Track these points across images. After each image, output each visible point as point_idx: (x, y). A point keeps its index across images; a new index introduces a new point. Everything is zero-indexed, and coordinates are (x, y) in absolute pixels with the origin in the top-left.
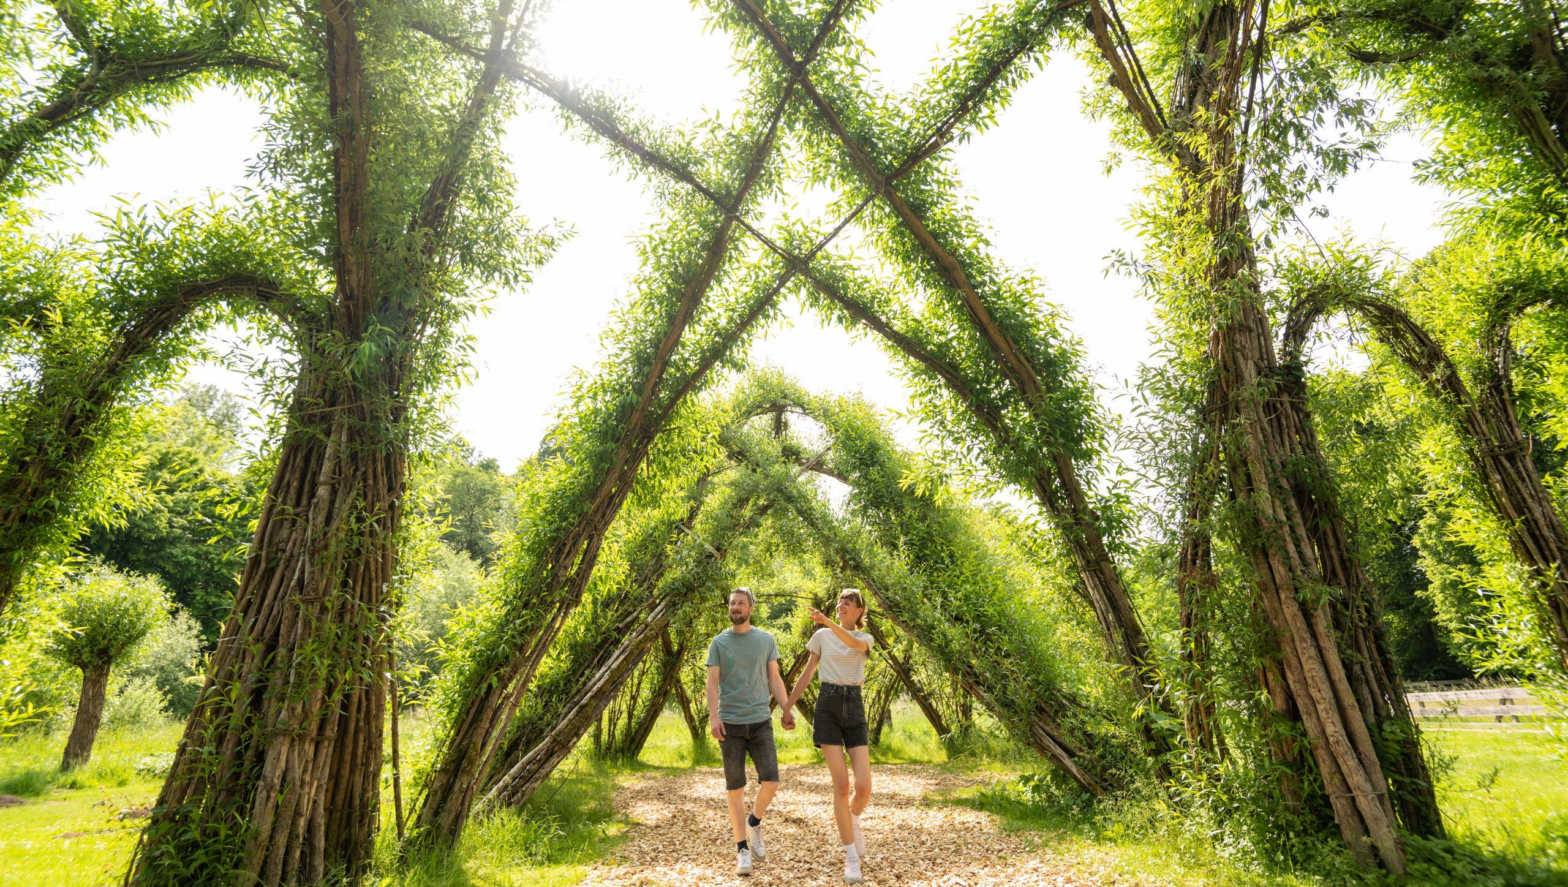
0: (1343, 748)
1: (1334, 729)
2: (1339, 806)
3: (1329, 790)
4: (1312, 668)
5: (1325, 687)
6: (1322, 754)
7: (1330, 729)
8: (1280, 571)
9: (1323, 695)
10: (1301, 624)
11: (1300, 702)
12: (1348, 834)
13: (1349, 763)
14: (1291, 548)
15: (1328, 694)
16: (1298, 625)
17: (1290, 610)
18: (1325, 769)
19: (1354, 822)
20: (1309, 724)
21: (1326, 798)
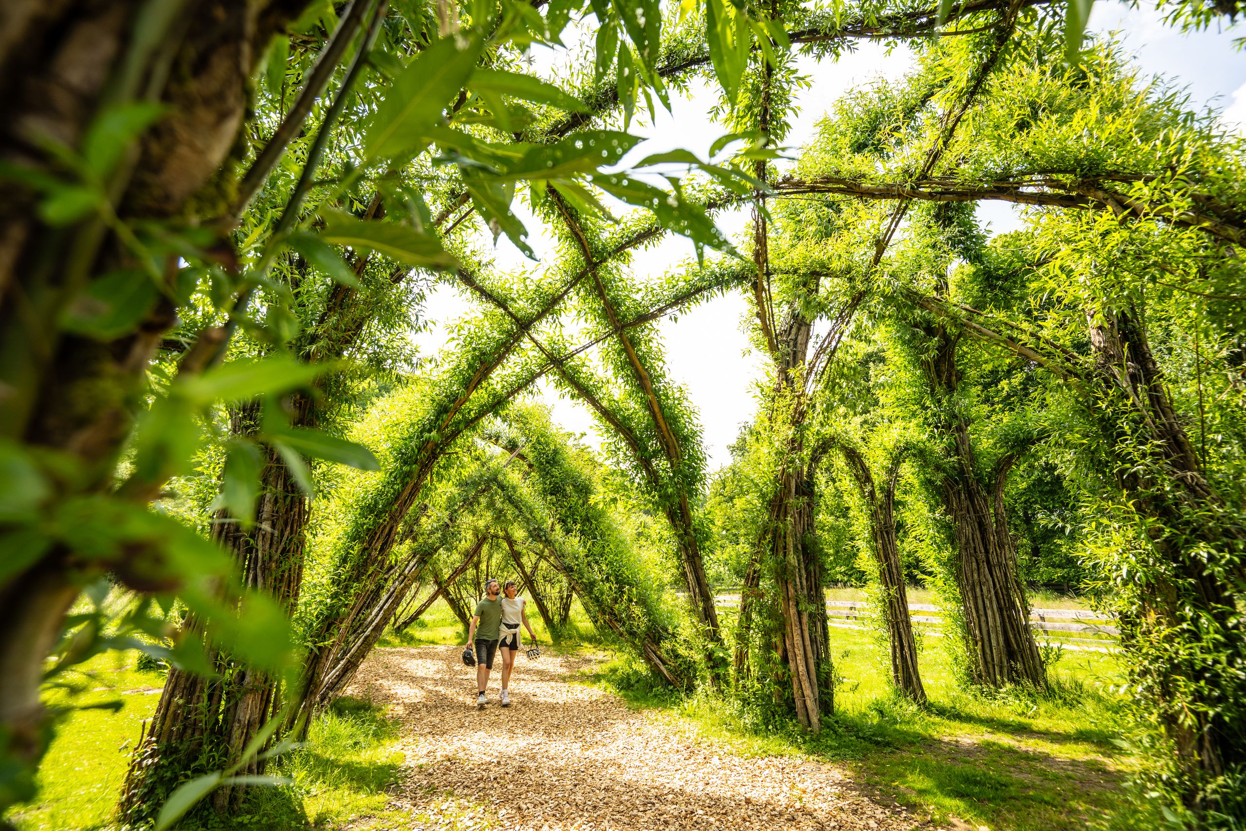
0: (804, 678)
1: (802, 668)
2: (798, 704)
3: (796, 696)
4: (797, 639)
5: (802, 649)
6: (795, 679)
7: (801, 669)
8: (791, 591)
9: (799, 652)
10: (796, 618)
11: (790, 655)
12: (800, 717)
13: (806, 685)
14: (798, 580)
15: (802, 652)
16: (794, 618)
17: (793, 611)
18: (795, 687)
19: (803, 711)
20: (792, 665)
21: (793, 699)
